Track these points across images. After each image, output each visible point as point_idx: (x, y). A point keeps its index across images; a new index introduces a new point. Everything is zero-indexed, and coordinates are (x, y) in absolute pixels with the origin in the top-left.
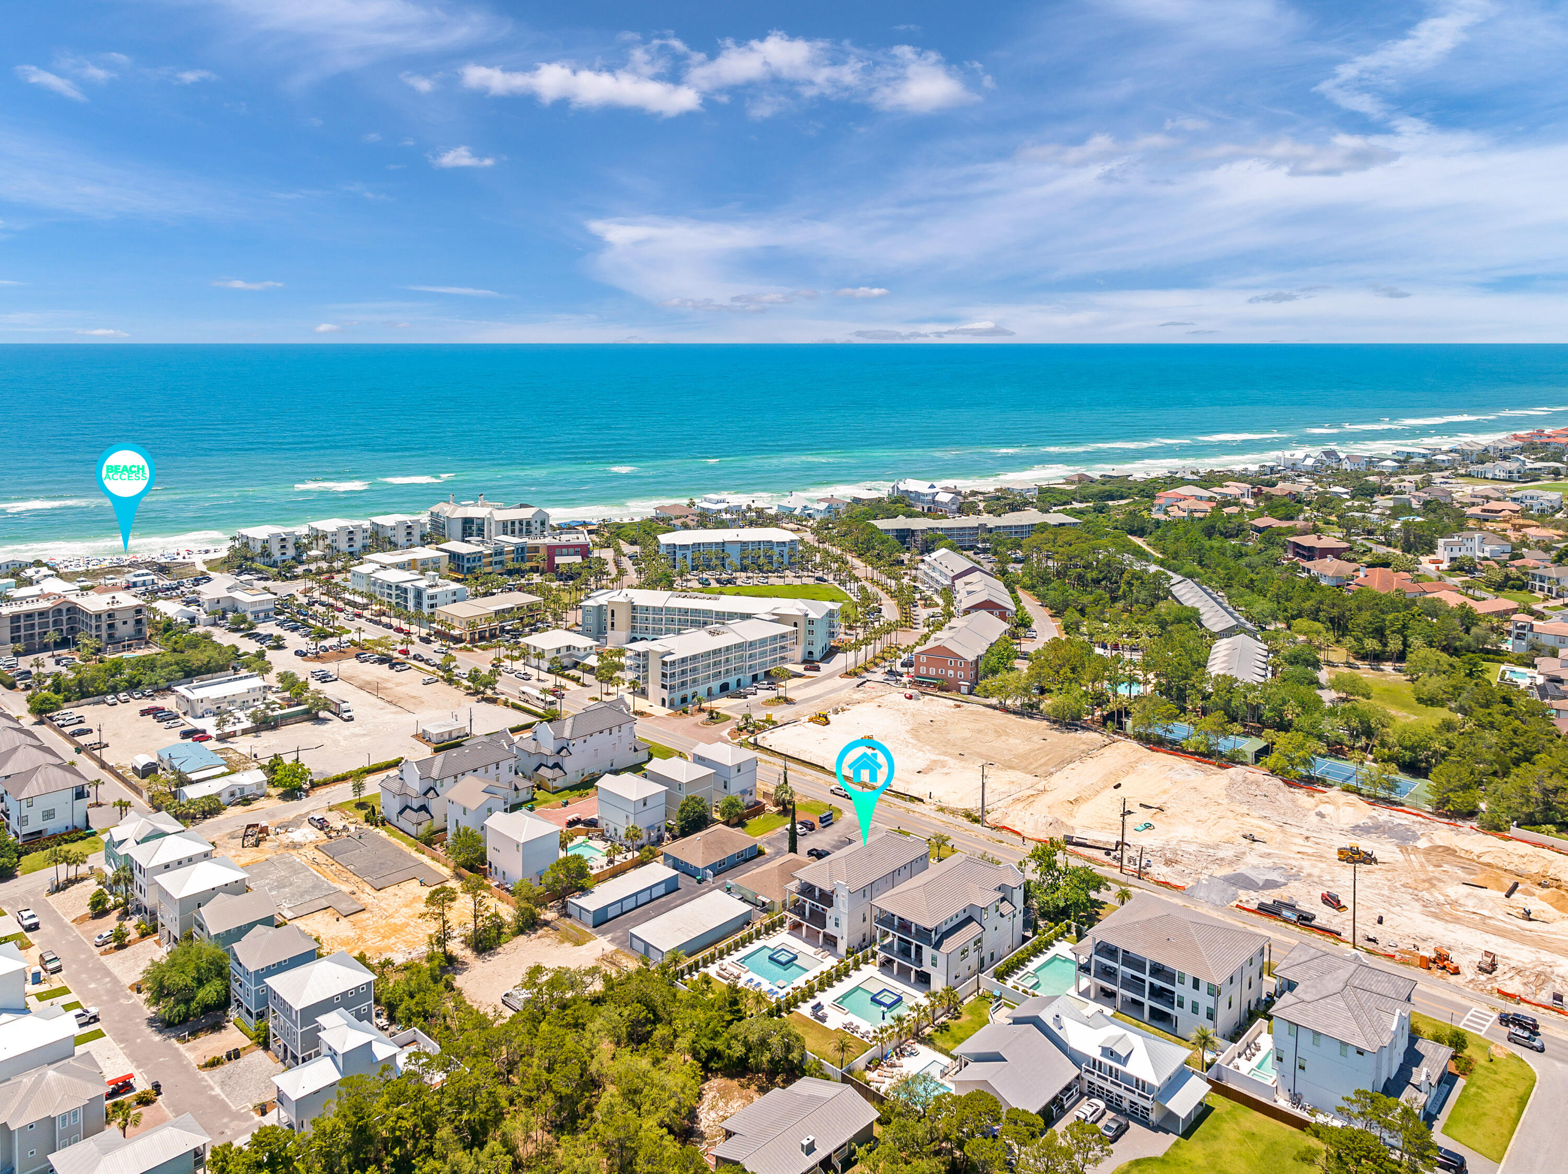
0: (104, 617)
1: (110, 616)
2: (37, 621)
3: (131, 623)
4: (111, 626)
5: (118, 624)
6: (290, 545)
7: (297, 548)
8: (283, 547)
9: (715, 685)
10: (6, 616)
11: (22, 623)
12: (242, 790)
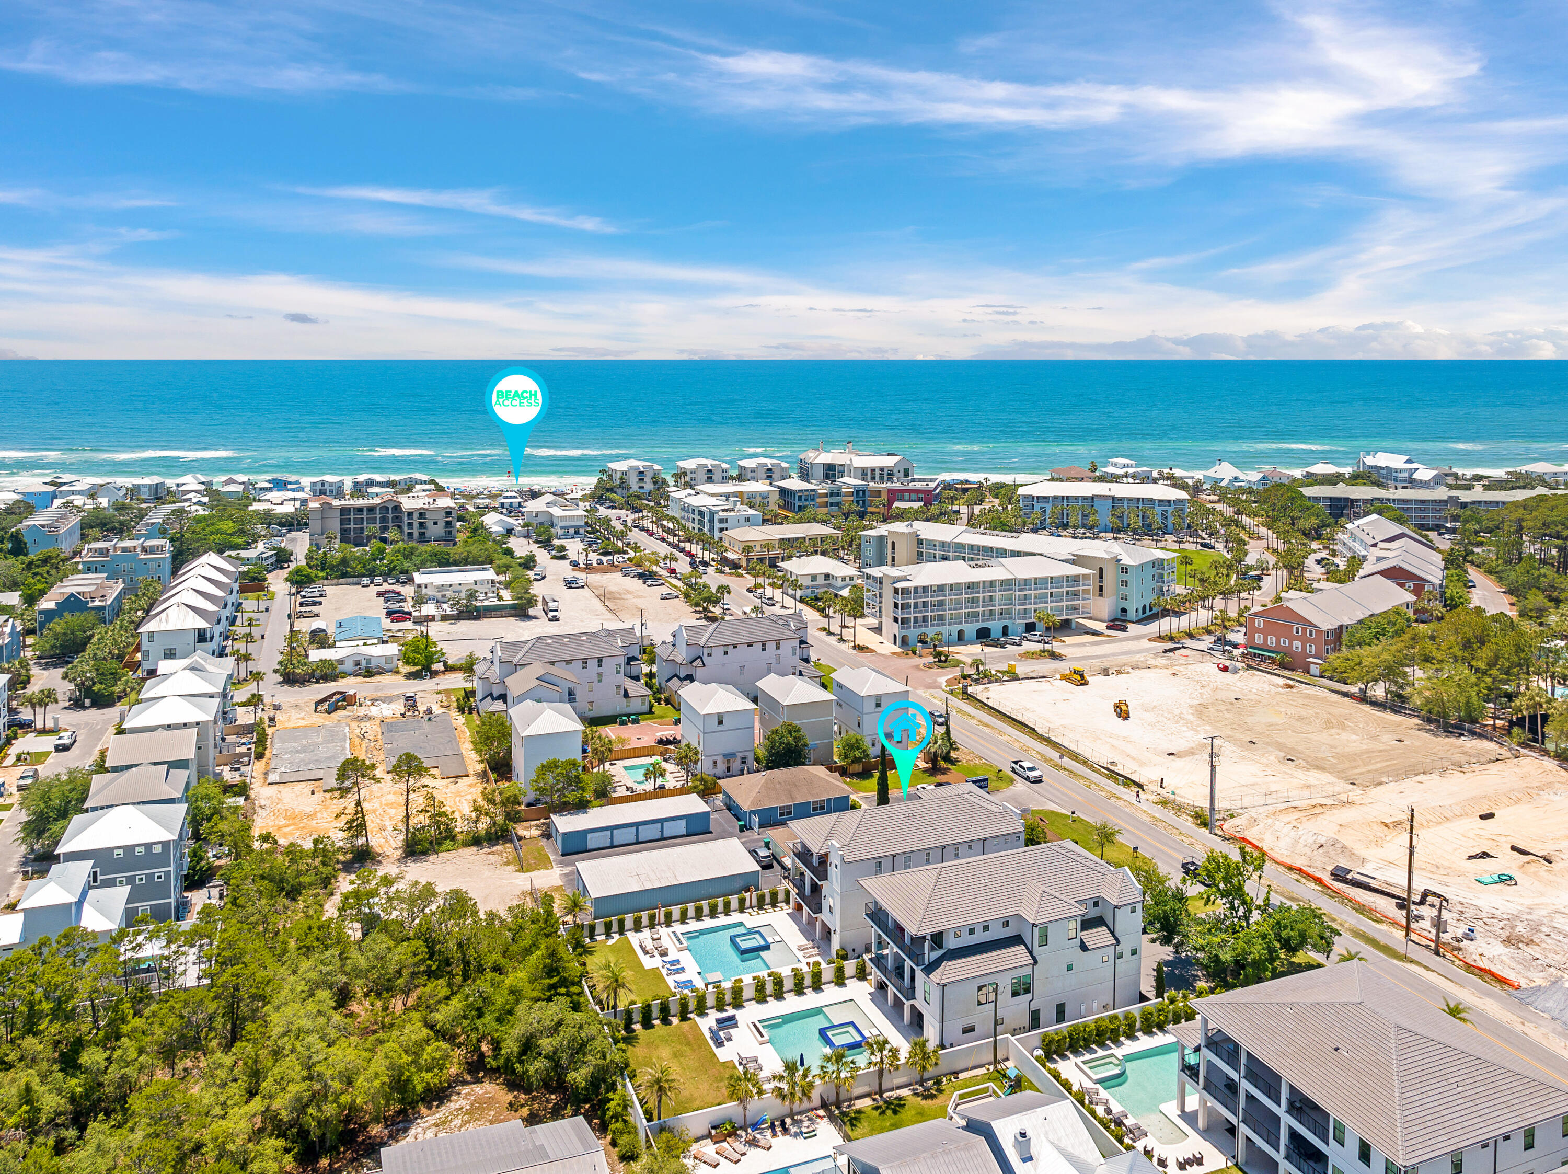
0: (416, 515)
1: (421, 514)
2: (365, 516)
3: (442, 524)
4: (421, 525)
5: (429, 524)
6: (648, 479)
7: (655, 483)
8: (641, 480)
9: (970, 629)
10: (336, 508)
11: (352, 516)
12: (368, 661)
